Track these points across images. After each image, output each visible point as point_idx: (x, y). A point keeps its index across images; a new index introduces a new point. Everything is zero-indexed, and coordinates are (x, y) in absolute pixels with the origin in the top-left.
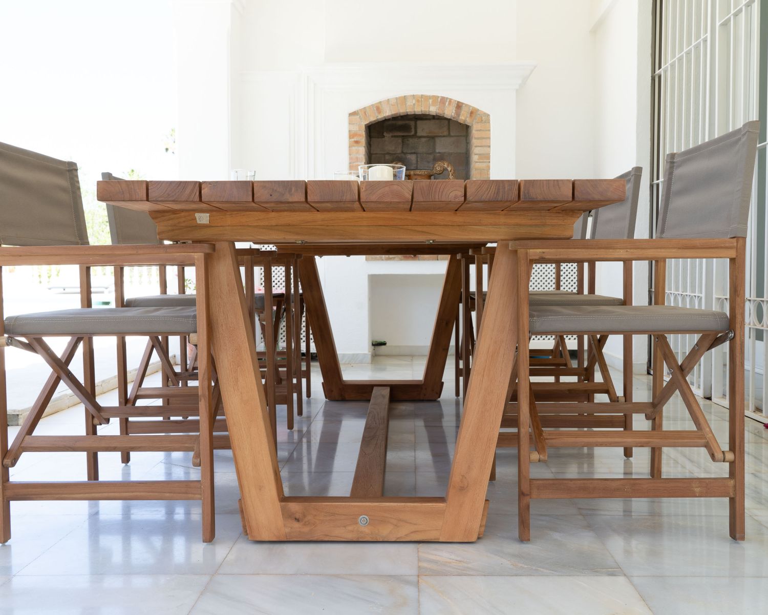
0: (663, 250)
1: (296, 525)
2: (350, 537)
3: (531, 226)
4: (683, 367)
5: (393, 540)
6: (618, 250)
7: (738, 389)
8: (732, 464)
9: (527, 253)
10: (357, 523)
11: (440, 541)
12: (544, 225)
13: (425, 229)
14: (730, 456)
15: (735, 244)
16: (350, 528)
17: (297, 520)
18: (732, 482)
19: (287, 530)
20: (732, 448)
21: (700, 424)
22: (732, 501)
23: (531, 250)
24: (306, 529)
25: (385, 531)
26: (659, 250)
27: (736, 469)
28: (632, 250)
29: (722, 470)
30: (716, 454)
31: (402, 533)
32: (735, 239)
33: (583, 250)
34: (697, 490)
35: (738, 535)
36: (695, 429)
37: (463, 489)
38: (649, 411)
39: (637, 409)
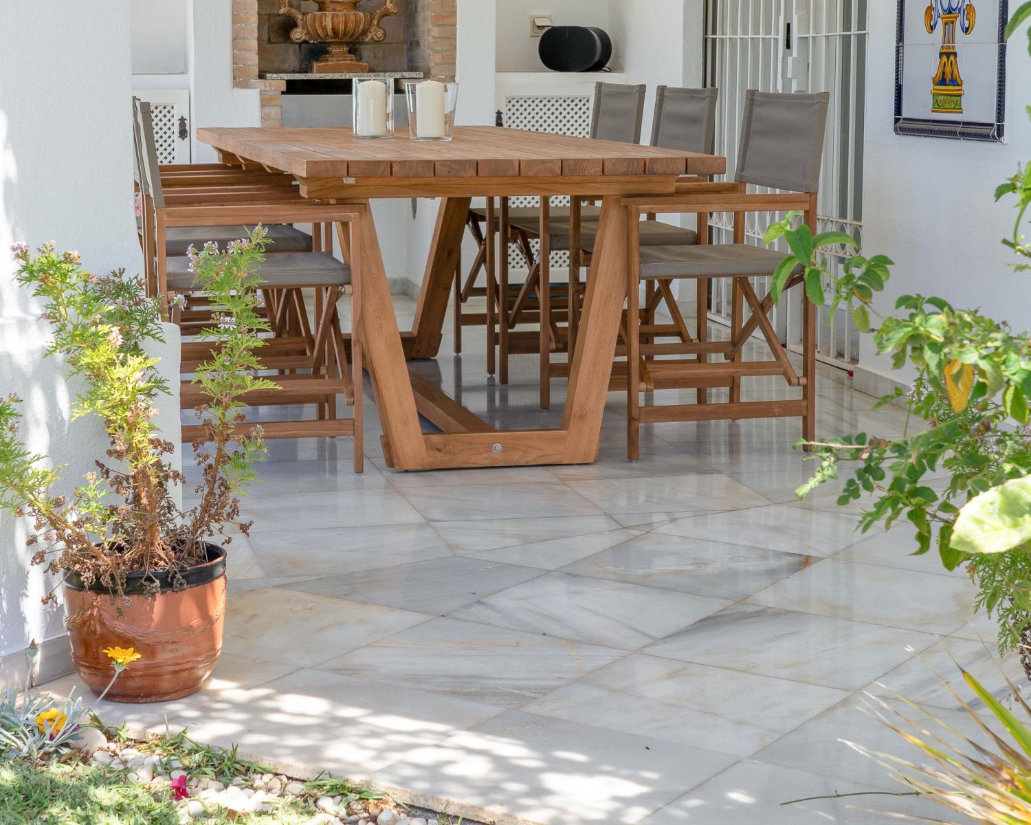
0: (750, 205)
1: (439, 455)
2: (485, 463)
4: (764, 305)
5: (523, 464)
7: (810, 322)
8: (805, 387)
9: (637, 208)
10: (491, 451)
11: (564, 463)
12: (651, 182)
13: (547, 186)
14: (803, 381)
15: (809, 199)
16: (485, 455)
17: (439, 450)
18: (805, 403)
19: (431, 459)
20: (805, 374)
21: (778, 356)
22: (805, 419)
23: (641, 205)
24: (447, 458)
25: (516, 457)
26: (747, 205)
27: (808, 392)
28: (725, 205)
29: (795, 394)
30: (792, 380)
31: (530, 458)
32: (808, 195)
33: (685, 206)
34: (777, 410)
36: (774, 359)
37: (582, 417)
38: (729, 349)
39: (717, 348)
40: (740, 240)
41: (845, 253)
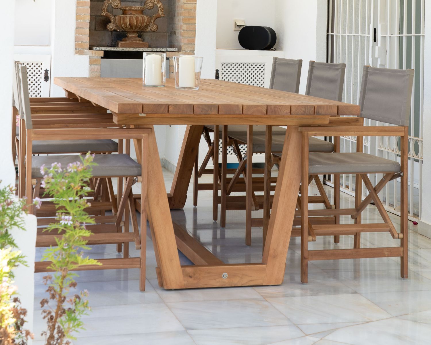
0: (371, 132)
1: (191, 280)
2: (218, 285)
3: (308, 118)
4: (376, 189)
5: (240, 285)
6: (350, 132)
8: (402, 240)
9: (308, 134)
10: (221, 277)
11: (264, 285)
12: (315, 118)
13: (256, 120)
14: (401, 236)
15: (404, 130)
16: (218, 280)
17: (191, 277)
18: (402, 249)
19: (186, 283)
20: (402, 231)
21: (386, 220)
22: (402, 258)
23: (310, 132)
24: (195, 282)
25: (236, 281)
26: (369, 132)
27: (404, 242)
28: (357, 132)
29: (395, 243)
30: (395, 235)
31: (244, 282)
32: (403, 128)
33: (334, 132)
34: (386, 253)
35: (405, 276)
36: (384, 222)
37: (275, 257)
38: (354, 213)
39: (346, 212)
40: (360, 151)
41: (418, 157)
